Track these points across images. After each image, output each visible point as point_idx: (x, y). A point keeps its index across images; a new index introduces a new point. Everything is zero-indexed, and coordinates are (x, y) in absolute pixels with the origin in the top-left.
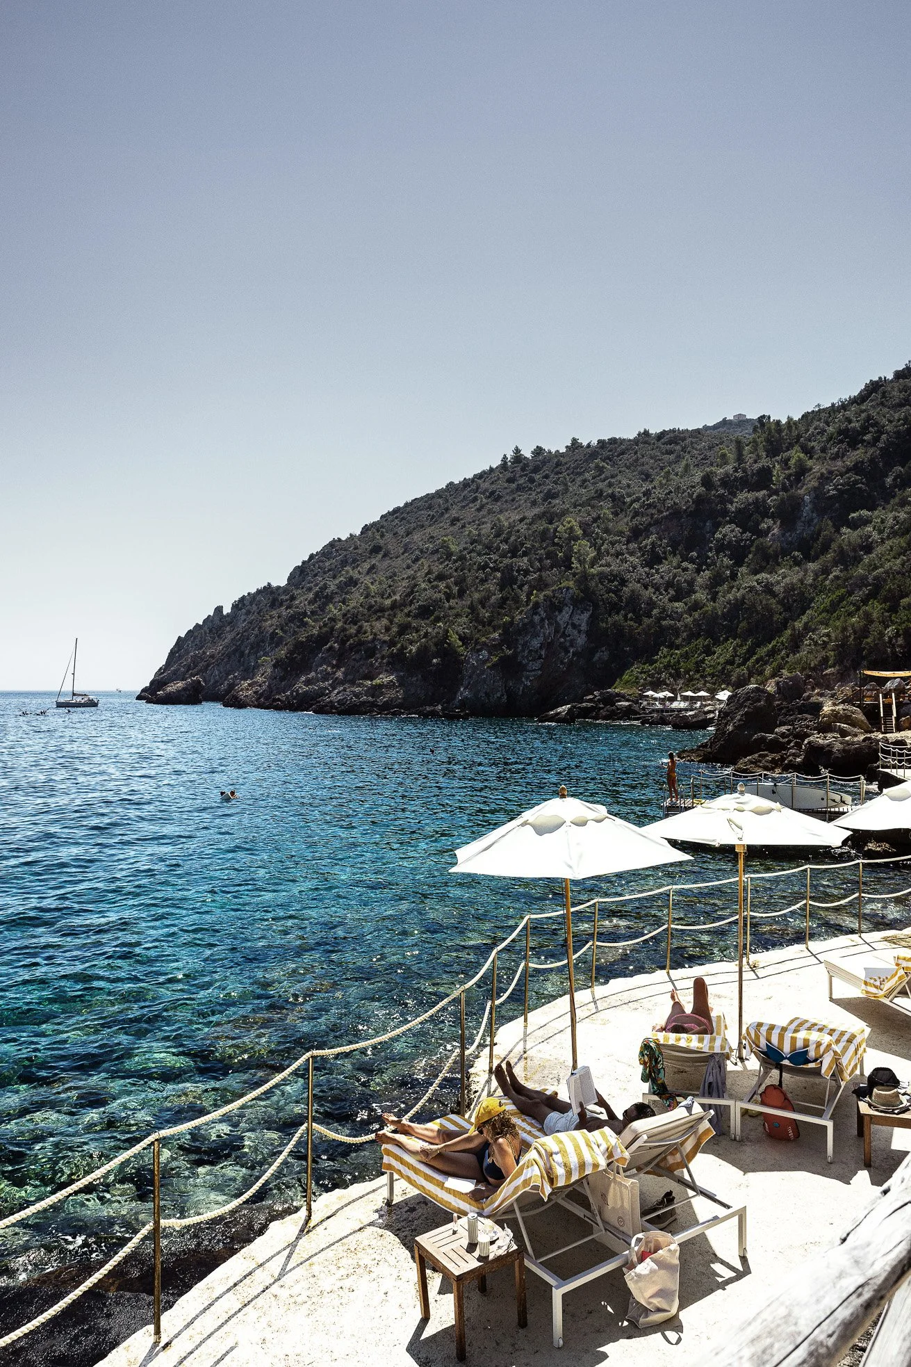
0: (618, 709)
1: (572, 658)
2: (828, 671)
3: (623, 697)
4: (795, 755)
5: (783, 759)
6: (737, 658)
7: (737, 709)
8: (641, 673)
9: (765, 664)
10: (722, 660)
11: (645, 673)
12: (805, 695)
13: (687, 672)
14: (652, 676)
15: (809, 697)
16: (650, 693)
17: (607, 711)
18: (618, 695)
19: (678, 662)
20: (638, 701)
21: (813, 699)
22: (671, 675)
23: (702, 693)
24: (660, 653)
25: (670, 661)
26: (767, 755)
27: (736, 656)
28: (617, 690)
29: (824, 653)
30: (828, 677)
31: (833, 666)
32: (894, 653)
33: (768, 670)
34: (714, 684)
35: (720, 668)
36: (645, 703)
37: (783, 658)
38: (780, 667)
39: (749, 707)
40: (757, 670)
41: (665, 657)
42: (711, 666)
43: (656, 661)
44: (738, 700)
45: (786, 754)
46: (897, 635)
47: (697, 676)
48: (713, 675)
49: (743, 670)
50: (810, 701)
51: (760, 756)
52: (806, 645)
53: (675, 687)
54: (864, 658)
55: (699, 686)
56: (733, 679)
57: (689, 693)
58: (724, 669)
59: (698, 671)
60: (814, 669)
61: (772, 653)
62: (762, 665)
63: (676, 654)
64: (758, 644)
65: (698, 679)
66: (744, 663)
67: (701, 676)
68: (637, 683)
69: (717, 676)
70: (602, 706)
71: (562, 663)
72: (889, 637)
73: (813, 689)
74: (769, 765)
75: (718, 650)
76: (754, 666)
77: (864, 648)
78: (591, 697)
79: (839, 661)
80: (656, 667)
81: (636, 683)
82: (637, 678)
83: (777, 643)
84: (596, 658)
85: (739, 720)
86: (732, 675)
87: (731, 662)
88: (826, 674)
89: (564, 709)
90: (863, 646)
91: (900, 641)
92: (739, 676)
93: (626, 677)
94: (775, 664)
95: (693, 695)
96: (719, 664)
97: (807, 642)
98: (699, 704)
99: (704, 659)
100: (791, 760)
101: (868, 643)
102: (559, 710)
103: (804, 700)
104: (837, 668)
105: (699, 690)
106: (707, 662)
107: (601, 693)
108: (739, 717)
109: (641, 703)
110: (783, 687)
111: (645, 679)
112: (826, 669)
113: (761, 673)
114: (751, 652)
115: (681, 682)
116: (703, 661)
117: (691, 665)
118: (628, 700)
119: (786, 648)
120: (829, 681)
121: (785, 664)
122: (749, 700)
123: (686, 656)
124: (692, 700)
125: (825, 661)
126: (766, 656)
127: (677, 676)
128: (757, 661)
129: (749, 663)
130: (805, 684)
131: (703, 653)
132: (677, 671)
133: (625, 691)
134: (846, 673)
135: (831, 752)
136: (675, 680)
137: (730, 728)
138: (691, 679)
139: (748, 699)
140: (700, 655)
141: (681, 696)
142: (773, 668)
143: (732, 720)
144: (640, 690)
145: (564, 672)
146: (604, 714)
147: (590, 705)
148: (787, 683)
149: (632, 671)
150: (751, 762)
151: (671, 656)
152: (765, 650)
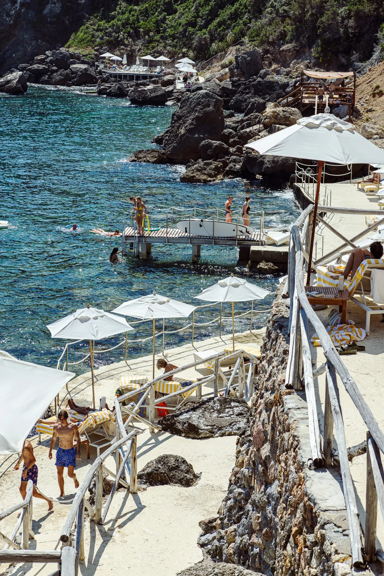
0: (73, 73)
1: (20, 10)
2: (284, 47)
3: (77, 58)
4: (235, 161)
5: (225, 164)
6: (199, 20)
7: (189, 112)
8: (97, 30)
9: (228, 28)
10: (183, 21)
11: (101, 30)
12: (262, 71)
13: (147, 32)
14: (109, 35)
15: (266, 74)
16: (107, 55)
17: (61, 75)
18: (72, 56)
19: (138, 20)
20: (93, 63)
21: (269, 78)
22: (130, 35)
23: (162, 58)
24: (117, 9)
25: (128, 19)
26: (211, 164)
27: (198, 16)
28: (71, 50)
29: (282, 28)
30: (284, 53)
31: (291, 42)
32: (346, 32)
33: (230, 36)
34: (175, 46)
35: (181, 29)
36: (102, 66)
37: (245, 24)
38: (242, 34)
39: (199, 112)
40: (219, 34)
41: (123, 13)
42: (172, 26)
43: (113, 18)
44: (190, 104)
45: (228, 159)
46: (349, 17)
47: (157, 37)
48: (173, 37)
49: (205, 34)
50: (266, 79)
51: (205, 164)
52: (268, 13)
53: (134, 47)
54: (318, 36)
55: (160, 48)
56: (195, 43)
57: (149, 57)
58: (185, 30)
59: (158, 32)
60: (272, 44)
61: (235, 16)
62: (224, 30)
63: (136, 10)
64: (221, 6)
65: (158, 41)
66: (205, 26)
67: (162, 37)
68: (93, 42)
69: (178, 38)
70: (55, 68)
71: (8, 15)
72: (342, 17)
73: (270, 65)
74: (213, 172)
75: (180, 9)
76: (217, 29)
77: (319, 27)
78: (43, 57)
79: (296, 37)
80: (113, 25)
81: (91, 42)
82: (93, 36)
83: (241, 5)
84: (46, 11)
85: (191, 124)
86: (193, 39)
87: (193, 24)
88: (283, 50)
89: (14, 76)
90: (318, 24)
91: (351, 22)
92: (200, 39)
93: (80, 34)
94: (237, 29)
95: (154, 59)
96: (180, 24)
97: (269, 10)
98: (158, 69)
99: (165, 19)
100: (231, 167)
101: (322, 22)
102: (10, 77)
103: (260, 77)
104: (294, 44)
105: (161, 54)
106: (167, 22)
107: (53, 54)
108: (190, 121)
109: (98, 66)
110: (242, 62)
111: (102, 38)
112: (283, 44)
113: (222, 39)
114: (213, 14)
115: (140, 43)
116: (164, 20)
117: (151, 25)
118: (83, 62)
119: (249, 12)
120: (286, 58)
121: (247, 30)
122: (200, 105)
123: (146, 13)
124: (152, 64)
125: (283, 36)
126: (229, 19)
127: (136, 35)
128: (220, 24)
129: (211, 26)
130: (263, 59)
131: (164, 11)
132: (136, 30)
133: (80, 51)
134: (302, 50)
135: (262, 163)
136: (134, 40)
137: (182, 131)
138: (150, 41)
139: (198, 104)
140: (160, 13)
141: (139, 59)
142: (235, 34)
143: (184, 123)
144: (96, 50)
145: (11, 26)
146: (58, 78)
147: (41, 67)
148: (245, 58)
149: (87, 28)
150: (198, 170)
151: (130, 13)
152: (228, 12)
